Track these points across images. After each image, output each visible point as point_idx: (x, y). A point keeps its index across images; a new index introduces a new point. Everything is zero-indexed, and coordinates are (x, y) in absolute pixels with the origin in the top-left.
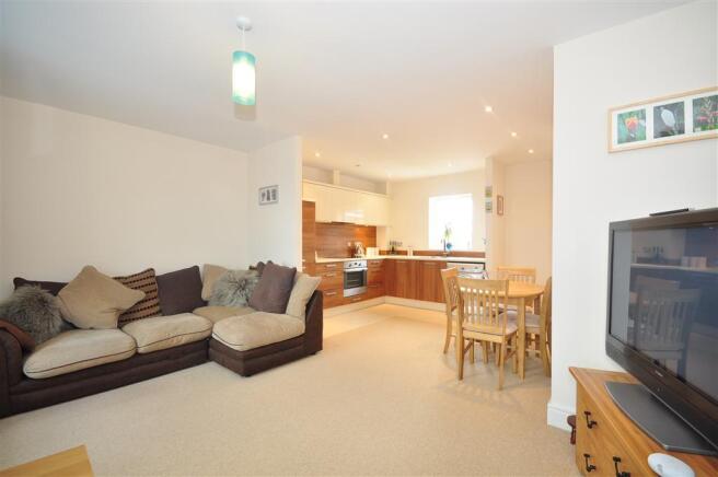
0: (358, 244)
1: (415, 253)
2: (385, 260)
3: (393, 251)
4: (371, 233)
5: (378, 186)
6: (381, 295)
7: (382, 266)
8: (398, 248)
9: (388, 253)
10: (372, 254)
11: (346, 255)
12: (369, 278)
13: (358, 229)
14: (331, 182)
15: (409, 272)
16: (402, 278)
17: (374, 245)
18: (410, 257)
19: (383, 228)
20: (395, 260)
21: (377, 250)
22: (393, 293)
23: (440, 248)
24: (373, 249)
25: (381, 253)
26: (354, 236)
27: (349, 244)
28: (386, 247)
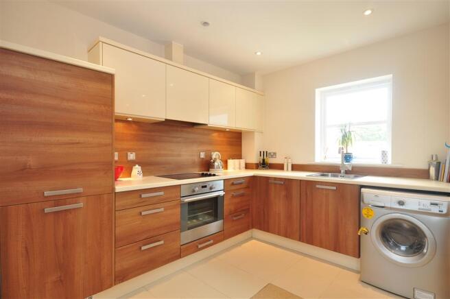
0: (215, 155)
1: (295, 168)
2: (254, 177)
3: (264, 165)
4: (234, 141)
5: (244, 76)
6: (247, 229)
7: (248, 187)
8: (271, 161)
9: (257, 166)
10: (236, 170)
11: (197, 171)
12: (227, 207)
13: (215, 135)
14: (169, 56)
15: (288, 197)
16: (278, 206)
17: (239, 157)
18: (287, 174)
19: (251, 133)
20: (267, 179)
21: (243, 162)
22: (265, 228)
23: (336, 159)
24: (237, 161)
25: (248, 166)
26: (211, 143)
27: (202, 155)
28: (254, 159)
